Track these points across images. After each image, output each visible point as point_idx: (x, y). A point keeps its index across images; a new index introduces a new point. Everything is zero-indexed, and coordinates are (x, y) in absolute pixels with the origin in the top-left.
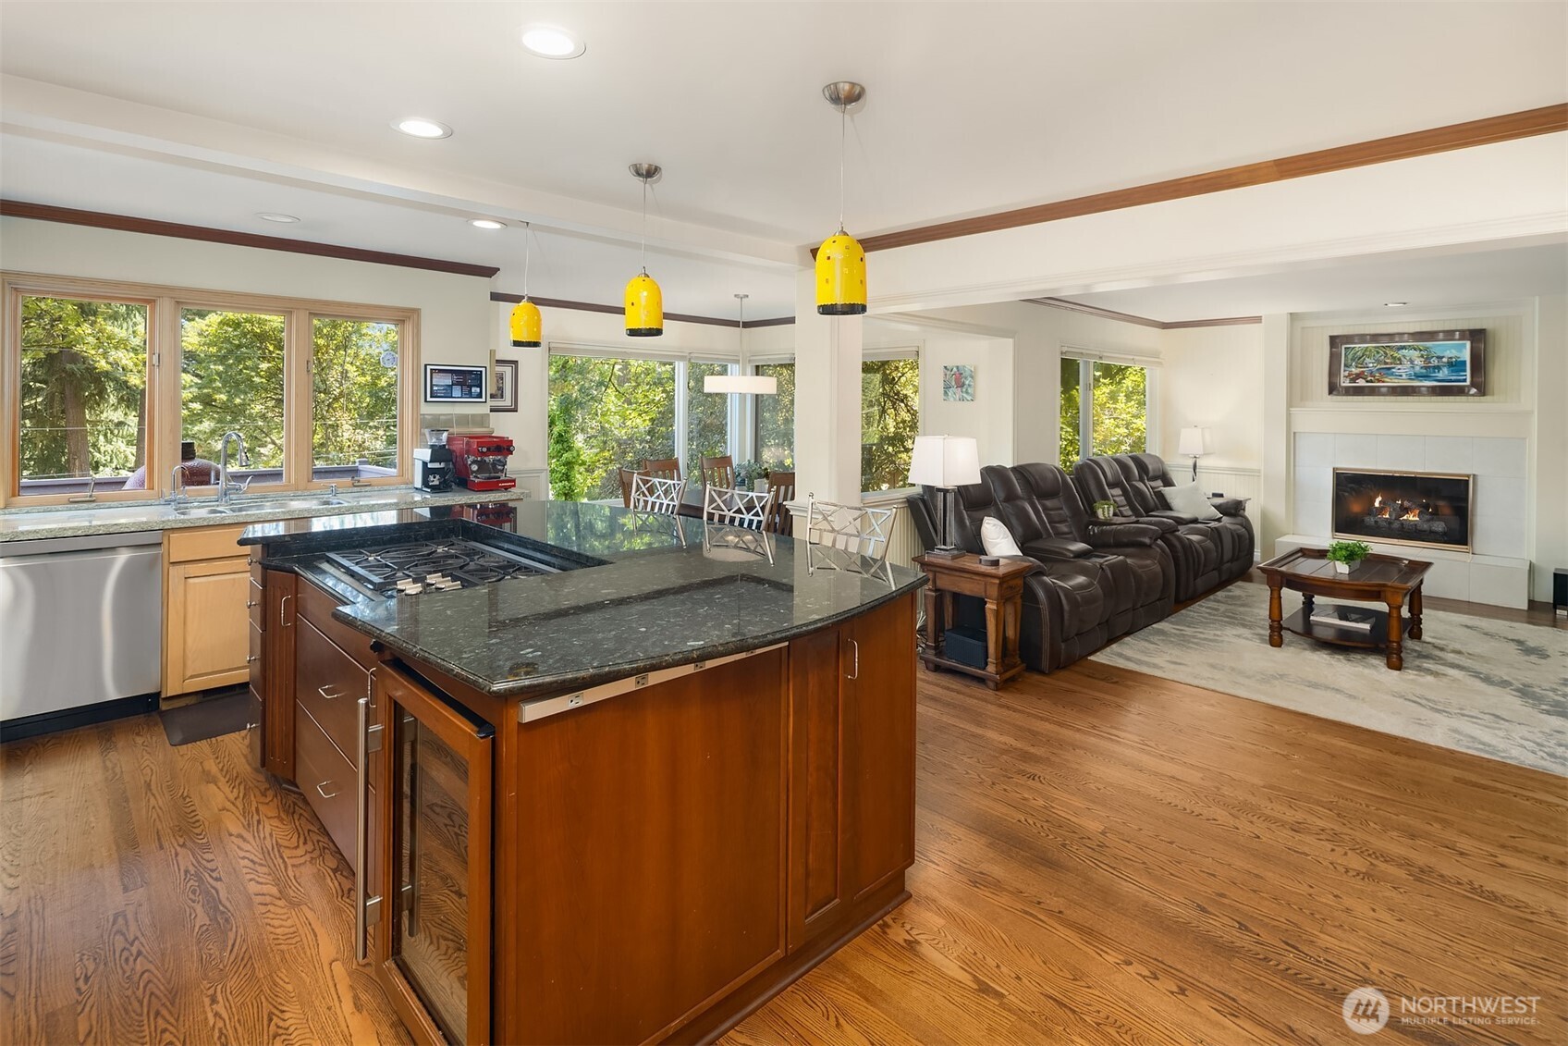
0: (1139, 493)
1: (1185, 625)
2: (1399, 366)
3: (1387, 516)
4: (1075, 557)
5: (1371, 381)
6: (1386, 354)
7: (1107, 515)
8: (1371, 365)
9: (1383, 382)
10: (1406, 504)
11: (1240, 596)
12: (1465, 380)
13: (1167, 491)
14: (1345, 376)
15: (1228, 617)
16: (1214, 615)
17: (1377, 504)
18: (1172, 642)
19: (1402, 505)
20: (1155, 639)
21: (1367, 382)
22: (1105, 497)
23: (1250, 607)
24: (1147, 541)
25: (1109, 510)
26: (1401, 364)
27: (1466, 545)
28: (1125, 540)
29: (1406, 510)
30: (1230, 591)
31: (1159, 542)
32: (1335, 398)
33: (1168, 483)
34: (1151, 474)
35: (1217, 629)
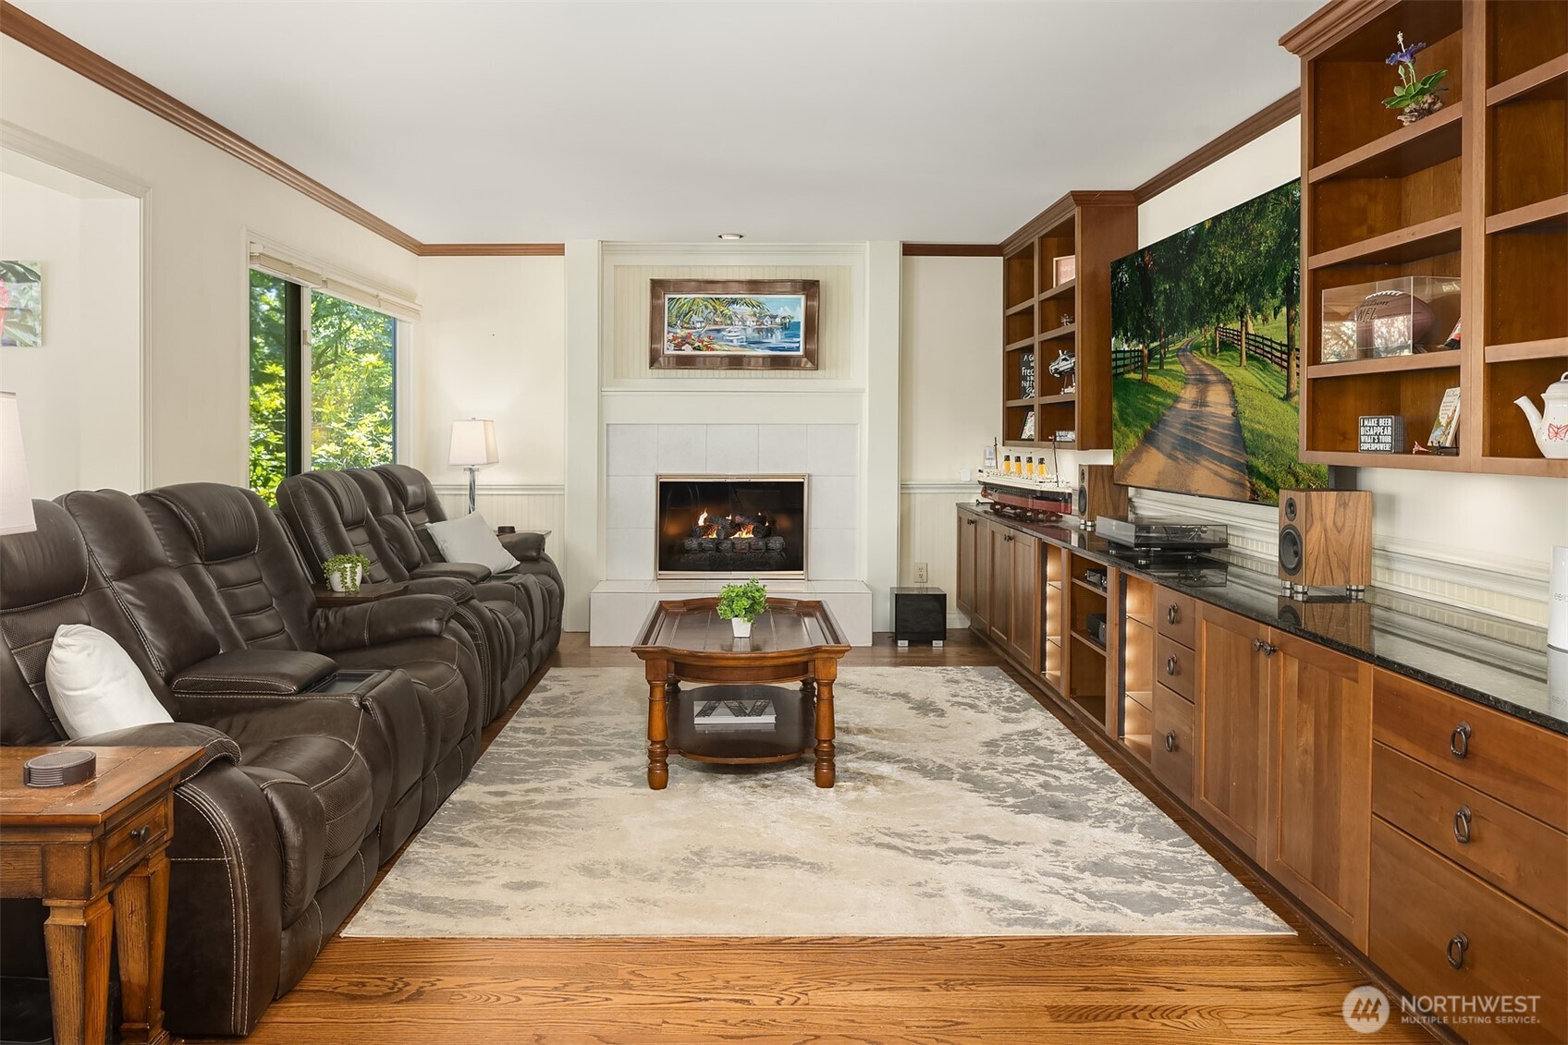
0: (396, 536)
1: (503, 780)
2: (730, 328)
3: (715, 536)
4: (300, 691)
5: (698, 349)
6: (716, 310)
7: (349, 583)
8: (698, 325)
9: (712, 350)
10: (738, 519)
11: (563, 696)
12: (798, 349)
13: (436, 529)
14: (669, 341)
15: (563, 743)
16: (542, 744)
17: (701, 522)
18: (497, 830)
19: (732, 521)
20: (465, 830)
21: (694, 349)
22: (340, 548)
23: (585, 714)
24: (433, 625)
25: (354, 573)
26: (732, 324)
27: (802, 570)
28: (392, 630)
29: (738, 527)
30: (545, 689)
31: (454, 624)
32: (656, 372)
33: (436, 516)
34: (411, 501)
35: (558, 775)
